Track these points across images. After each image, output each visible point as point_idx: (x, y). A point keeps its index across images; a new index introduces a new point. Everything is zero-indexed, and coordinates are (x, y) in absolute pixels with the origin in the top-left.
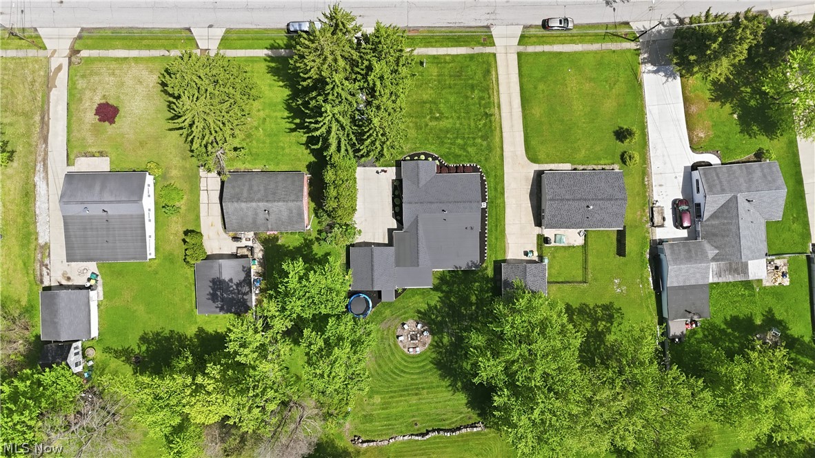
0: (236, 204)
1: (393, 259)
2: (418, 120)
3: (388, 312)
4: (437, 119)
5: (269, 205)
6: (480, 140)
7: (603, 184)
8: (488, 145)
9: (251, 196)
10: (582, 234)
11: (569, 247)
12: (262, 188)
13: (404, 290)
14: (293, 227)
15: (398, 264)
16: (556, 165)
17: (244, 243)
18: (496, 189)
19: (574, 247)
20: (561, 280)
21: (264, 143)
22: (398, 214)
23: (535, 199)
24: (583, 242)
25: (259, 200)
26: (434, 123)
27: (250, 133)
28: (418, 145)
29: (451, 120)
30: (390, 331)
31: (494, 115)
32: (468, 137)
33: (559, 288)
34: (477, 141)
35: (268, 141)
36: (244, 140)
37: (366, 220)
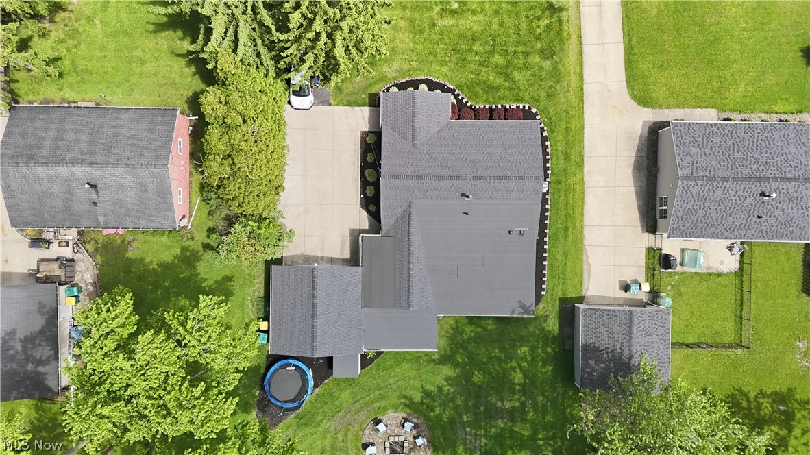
0: (24, 169)
1: (356, 292)
2: (417, 16)
3: (345, 395)
4: (453, 13)
5: (96, 172)
6: (538, 59)
7: (793, 150)
8: (555, 68)
9: (58, 152)
10: (736, 249)
11: (710, 274)
12: (84, 137)
13: (379, 353)
14: (152, 221)
15: (367, 301)
16: (687, 111)
17: (55, 251)
18: (567, 156)
19: (719, 275)
20: (690, 340)
21: (103, 48)
22: (371, 202)
23: (644, 179)
24: (738, 265)
25: (74, 162)
26: (447, 22)
27: (76, 30)
28: (414, 64)
29: (481, 17)
30: (350, 434)
31: (568, 9)
32: (515, 52)
33: (688, 356)
34: (531, 59)
35: (112, 46)
36: (62, 41)
37: (307, 211)
